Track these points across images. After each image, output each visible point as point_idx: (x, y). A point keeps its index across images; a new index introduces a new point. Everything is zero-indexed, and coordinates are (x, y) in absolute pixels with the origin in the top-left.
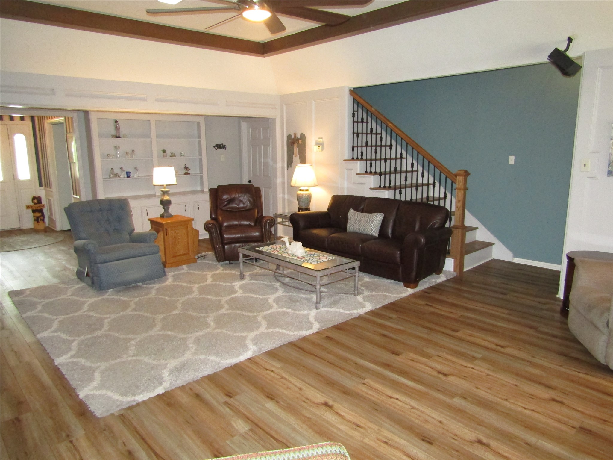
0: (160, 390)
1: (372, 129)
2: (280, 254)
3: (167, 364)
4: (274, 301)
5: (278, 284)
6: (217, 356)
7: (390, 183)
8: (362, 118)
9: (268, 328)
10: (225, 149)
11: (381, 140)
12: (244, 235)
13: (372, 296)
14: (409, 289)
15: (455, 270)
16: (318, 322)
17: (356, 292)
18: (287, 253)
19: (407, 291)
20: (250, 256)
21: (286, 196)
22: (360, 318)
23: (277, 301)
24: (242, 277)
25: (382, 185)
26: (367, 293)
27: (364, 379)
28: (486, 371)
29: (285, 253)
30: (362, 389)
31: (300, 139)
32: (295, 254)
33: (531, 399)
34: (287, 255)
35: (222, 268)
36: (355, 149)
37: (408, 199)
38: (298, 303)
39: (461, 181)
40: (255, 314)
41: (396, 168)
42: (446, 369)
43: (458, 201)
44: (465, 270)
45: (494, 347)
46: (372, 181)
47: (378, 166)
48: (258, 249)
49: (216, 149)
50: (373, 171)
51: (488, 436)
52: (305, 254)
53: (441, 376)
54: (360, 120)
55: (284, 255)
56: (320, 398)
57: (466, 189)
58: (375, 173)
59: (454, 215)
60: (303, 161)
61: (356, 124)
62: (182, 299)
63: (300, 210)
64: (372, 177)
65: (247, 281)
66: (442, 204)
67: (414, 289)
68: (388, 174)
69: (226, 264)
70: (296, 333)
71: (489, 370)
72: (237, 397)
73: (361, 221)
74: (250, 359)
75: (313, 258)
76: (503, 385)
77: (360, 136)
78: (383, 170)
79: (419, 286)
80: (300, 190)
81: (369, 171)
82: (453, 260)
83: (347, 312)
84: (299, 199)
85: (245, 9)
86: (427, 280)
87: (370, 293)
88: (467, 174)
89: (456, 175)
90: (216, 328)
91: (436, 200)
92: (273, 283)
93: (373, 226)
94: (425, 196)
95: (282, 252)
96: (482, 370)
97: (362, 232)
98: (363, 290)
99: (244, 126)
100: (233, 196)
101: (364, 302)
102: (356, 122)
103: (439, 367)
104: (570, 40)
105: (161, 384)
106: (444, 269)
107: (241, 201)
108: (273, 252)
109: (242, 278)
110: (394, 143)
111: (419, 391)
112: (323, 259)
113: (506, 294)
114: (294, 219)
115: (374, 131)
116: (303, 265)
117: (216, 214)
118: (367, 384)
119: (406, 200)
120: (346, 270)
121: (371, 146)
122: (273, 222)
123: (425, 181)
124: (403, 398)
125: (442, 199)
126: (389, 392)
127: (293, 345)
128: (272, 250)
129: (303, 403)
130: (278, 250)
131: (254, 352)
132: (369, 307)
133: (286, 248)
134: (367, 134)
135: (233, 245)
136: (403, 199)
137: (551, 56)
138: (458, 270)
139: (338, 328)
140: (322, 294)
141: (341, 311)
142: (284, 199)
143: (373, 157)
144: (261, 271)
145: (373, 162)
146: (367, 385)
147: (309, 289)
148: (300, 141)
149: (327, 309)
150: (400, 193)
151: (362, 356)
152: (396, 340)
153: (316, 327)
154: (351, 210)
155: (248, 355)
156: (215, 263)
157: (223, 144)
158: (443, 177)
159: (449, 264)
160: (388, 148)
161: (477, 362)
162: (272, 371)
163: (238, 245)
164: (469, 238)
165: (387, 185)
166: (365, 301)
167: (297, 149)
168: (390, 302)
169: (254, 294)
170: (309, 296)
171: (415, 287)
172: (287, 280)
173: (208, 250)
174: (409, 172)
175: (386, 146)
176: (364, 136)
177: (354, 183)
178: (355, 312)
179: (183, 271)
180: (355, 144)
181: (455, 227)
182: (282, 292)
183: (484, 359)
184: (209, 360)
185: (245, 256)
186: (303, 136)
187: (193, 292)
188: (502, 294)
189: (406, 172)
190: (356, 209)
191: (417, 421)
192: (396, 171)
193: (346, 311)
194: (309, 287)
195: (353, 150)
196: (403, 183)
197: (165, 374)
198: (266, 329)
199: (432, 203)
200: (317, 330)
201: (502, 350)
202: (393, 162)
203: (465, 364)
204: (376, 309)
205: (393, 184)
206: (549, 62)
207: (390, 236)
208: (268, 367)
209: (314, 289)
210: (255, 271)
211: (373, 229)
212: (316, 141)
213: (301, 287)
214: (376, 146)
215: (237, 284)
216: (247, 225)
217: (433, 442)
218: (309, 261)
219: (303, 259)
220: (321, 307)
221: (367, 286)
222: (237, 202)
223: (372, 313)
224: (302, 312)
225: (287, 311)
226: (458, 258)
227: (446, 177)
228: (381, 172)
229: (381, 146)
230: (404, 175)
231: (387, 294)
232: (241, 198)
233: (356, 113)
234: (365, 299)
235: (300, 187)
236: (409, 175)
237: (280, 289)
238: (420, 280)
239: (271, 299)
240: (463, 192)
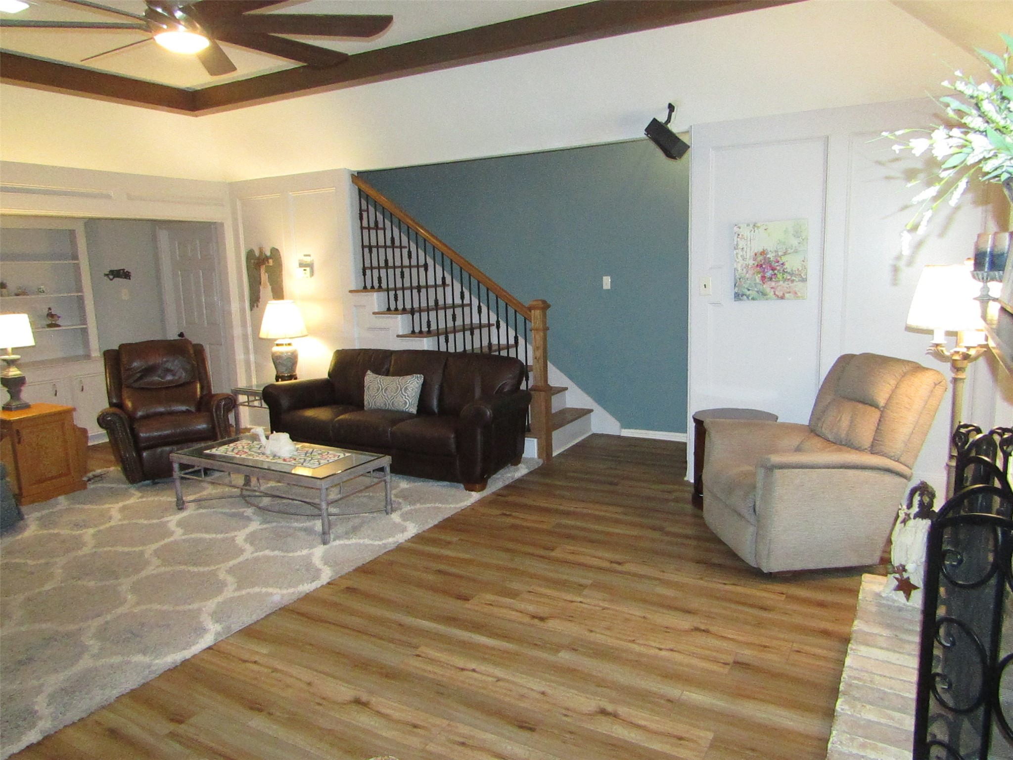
0: (33, 737)
1: (393, 239)
2: (251, 457)
3: (43, 685)
4: (246, 540)
5: (249, 511)
6: (144, 654)
7: (429, 326)
8: (376, 222)
9: (239, 588)
10: (130, 279)
11: (410, 257)
12: (178, 430)
13: (416, 511)
14: (473, 493)
15: (539, 456)
16: (330, 566)
17: (389, 507)
18: (263, 454)
19: (471, 496)
20: (193, 467)
21: (252, 358)
22: (400, 549)
23: (252, 539)
24: (180, 505)
25: (417, 330)
26: (407, 508)
27: (416, 647)
28: (602, 604)
29: (259, 454)
30: (414, 665)
31: (271, 258)
32: (278, 454)
33: (667, 634)
34: (264, 457)
35: (138, 494)
36: (368, 272)
37: (460, 349)
38: (289, 539)
39: (539, 317)
40: (213, 568)
41: (436, 301)
42: (542, 611)
43: (536, 349)
44: (555, 454)
45: (606, 564)
46: (400, 323)
47: (408, 299)
48: (208, 452)
49: (111, 280)
50: (400, 307)
51: (612, 701)
52: (295, 453)
53: (536, 621)
54: (372, 225)
55: (257, 458)
56: (346, 692)
57: (546, 329)
58: (404, 310)
59: (532, 370)
60: (278, 294)
61: (366, 232)
62: (61, 561)
63: (280, 380)
64: (399, 316)
65: (190, 511)
66: (512, 354)
67: (481, 492)
68: (424, 311)
69: (147, 485)
70: (291, 590)
71: (604, 600)
72: (193, 720)
73: (386, 389)
74: (210, 648)
75: (310, 459)
76: (627, 620)
77: (374, 250)
78: (416, 305)
79: (488, 486)
80: (277, 345)
81: (393, 307)
82: (536, 440)
83: (377, 543)
84: (277, 360)
85: (158, 30)
86: (499, 476)
87: (413, 507)
88: (545, 306)
89: (530, 309)
90: (138, 604)
91: (503, 349)
92: (241, 510)
93: (408, 396)
94: (485, 343)
95: (253, 453)
96: (594, 602)
97: (391, 407)
98: (400, 503)
99: (163, 236)
100: (151, 363)
101: (402, 523)
102: (365, 228)
103: (531, 608)
104: (671, 108)
105: (32, 726)
106: (524, 456)
107: (168, 371)
108: (237, 454)
109: (180, 507)
110: (430, 262)
111: (505, 652)
112: (328, 459)
113: (616, 484)
114: (269, 395)
115: (397, 243)
116: (293, 472)
117: (119, 396)
118: (423, 655)
119: (457, 351)
120: (369, 472)
121: (394, 267)
122: (231, 403)
123: (484, 321)
124: (483, 667)
125: (512, 346)
126: (460, 662)
127: (287, 611)
128: (236, 451)
129: (317, 707)
130: (245, 450)
131: (218, 634)
132: (412, 530)
133: (261, 446)
134: (385, 247)
135: (159, 450)
136: (451, 350)
137: (648, 130)
138: (544, 455)
139: (365, 570)
140: (331, 518)
141: (367, 541)
142: (247, 363)
143: (399, 285)
144: (214, 491)
145: (400, 293)
146: (422, 657)
147: (309, 513)
148: (271, 261)
149: (342, 542)
150: (447, 341)
151: (410, 610)
152: (461, 577)
153: (326, 575)
154: (369, 372)
155: (207, 640)
156: (123, 486)
157: (123, 270)
158: (511, 311)
159: (531, 448)
160: (422, 270)
161: (585, 592)
162: (255, 662)
163: (167, 449)
164: (557, 404)
165: (425, 329)
166: (404, 520)
167: (267, 274)
168: (446, 516)
169: (206, 532)
170: (308, 524)
171: (483, 488)
172: (266, 501)
173: (109, 463)
174: (459, 306)
175: (418, 266)
176: (382, 251)
177: (370, 329)
178: (391, 540)
179: (59, 507)
180: (367, 264)
181: (535, 389)
182: (259, 523)
183: (596, 586)
184: (129, 662)
185: (183, 467)
186: (275, 252)
187: (84, 544)
188: (611, 484)
189: (454, 306)
190: (377, 371)
191: (507, 699)
192: (437, 307)
193: (376, 540)
194: (309, 509)
195: (364, 274)
196: (450, 324)
197: (41, 704)
198: (235, 590)
199: (497, 353)
200: (328, 580)
201: (619, 568)
202: (432, 291)
203: (569, 597)
204: (424, 531)
205: (433, 327)
206: (647, 138)
207: (436, 410)
208: (246, 656)
209: (317, 512)
210: (205, 493)
211: (407, 401)
212: (299, 260)
213: (293, 511)
214: (402, 267)
215: (173, 520)
216: (182, 412)
217: (536, 727)
218: (304, 464)
219: (294, 462)
220: (332, 540)
221: (406, 496)
222: (160, 372)
223: (418, 538)
224: (298, 553)
225: (272, 554)
226: (544, 437)
227: (516, 311)
228: (412, 308)
229: (410, 267)
230: (450, 312)
231: (440, 505)
232: (169, 365)
233: (365, 215)
234: (405, 517)
235: (275, 340)
236: (458, 311)
237: (254, 517)
238: (489, 477)
239: (240, 537)
240: (542, 334)
